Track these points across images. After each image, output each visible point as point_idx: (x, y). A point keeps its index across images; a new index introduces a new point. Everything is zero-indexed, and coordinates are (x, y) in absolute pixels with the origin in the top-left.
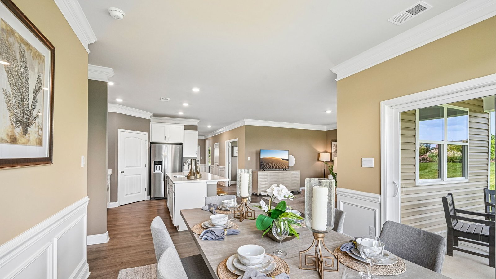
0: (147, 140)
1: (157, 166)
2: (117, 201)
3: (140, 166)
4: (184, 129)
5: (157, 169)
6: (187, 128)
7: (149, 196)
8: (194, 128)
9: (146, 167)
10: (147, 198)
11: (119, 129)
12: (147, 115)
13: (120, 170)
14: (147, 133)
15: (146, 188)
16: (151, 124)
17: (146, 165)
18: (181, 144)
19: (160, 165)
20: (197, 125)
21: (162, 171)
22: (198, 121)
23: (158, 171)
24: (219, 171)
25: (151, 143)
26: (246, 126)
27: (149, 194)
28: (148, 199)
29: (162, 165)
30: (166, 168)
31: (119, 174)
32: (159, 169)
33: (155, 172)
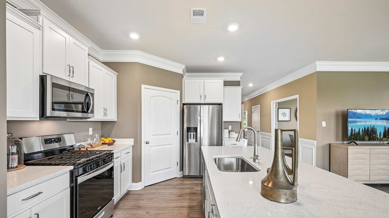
0: (179, 99)
1: (191, 134)
2: (141, 181)
3: (170, 134)
4: (224, 86)
5: (191, 138)
6: (227, 84)
7: (182, 172)
8: (236, 84)
9: (177, 135)
10: (179, 174)
11: (142, 85)
12: (179, 69)
13: (144, 140)
14: (179, 92)
15: (177, 162)
16: (183, 80)
17: (177, 132)
18: (221, 104)
19: (195, 133)
20: (240, 80)
21: (196, 141)
22: (241, 74)
23: (192, 141)
24: (260, 138)
25: (184, 104)
26: (318, 72)
27: (182, 169)
28: (181, 176)
29: (196, 132)
30: (201, 136)
31: (143, 145)
32: (194, 138)
33: (188, 141)
